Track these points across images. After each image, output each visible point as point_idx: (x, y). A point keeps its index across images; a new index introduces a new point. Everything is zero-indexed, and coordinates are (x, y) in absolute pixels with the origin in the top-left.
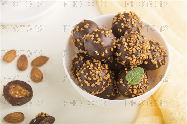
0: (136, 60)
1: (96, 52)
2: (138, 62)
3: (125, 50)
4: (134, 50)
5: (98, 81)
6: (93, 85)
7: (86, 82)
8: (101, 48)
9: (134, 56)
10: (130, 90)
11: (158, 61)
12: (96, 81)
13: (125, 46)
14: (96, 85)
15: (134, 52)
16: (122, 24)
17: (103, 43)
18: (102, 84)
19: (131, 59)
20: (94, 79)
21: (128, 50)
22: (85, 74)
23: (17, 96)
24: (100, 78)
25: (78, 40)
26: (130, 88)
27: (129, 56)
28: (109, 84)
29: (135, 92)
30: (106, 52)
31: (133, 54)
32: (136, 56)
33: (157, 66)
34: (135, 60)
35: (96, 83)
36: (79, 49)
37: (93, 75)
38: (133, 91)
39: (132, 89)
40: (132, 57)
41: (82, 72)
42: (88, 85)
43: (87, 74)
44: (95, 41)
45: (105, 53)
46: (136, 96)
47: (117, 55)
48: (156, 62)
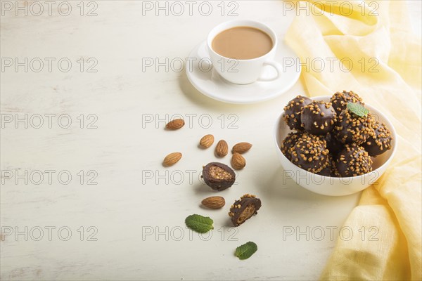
0: (360, 134)
1: (315, 124)
2: (361, 137)
3: (348, 122)
4: (358, 121)
5: (317, 154)
6: (311, 159)
7: (303, 155)
8: (321, 119)
9: (357, 129)
10: (352, 168)
11: (383, 143)
12: (314, 155)
13: (348, 118)
14: (314, 160)
15: (358, 125)
16: (342, 102)
17: (323, 114)
18: (320, 159)
19: (354, 133)
20: (312, 152)
21: (351, 123)
22: (301, 148)
23: (218, 178)
24: (318, 152)
25: (293, 116)
26: (352, 165)
27: (352, 129)
28: (327, 163)
29: (358, 170)
30: (326, 124)
31: (357, 126)
32: (360, 129)
33: (382, 148)
34: (358, 134)
35: (314, 157)
36: (291, 129)
37: (311, 148)
38: (356, 169)
39: (355, 166)
40: (355, 130)
41: (298, 146)
42: (305, 159)
43: (304, 147)
44: (314, 112)
45: (325, 126)
46: (358, 175)
47: (338, 128)
48: (380, 143)
